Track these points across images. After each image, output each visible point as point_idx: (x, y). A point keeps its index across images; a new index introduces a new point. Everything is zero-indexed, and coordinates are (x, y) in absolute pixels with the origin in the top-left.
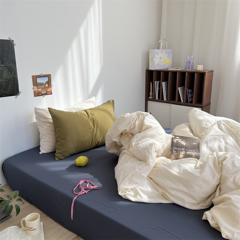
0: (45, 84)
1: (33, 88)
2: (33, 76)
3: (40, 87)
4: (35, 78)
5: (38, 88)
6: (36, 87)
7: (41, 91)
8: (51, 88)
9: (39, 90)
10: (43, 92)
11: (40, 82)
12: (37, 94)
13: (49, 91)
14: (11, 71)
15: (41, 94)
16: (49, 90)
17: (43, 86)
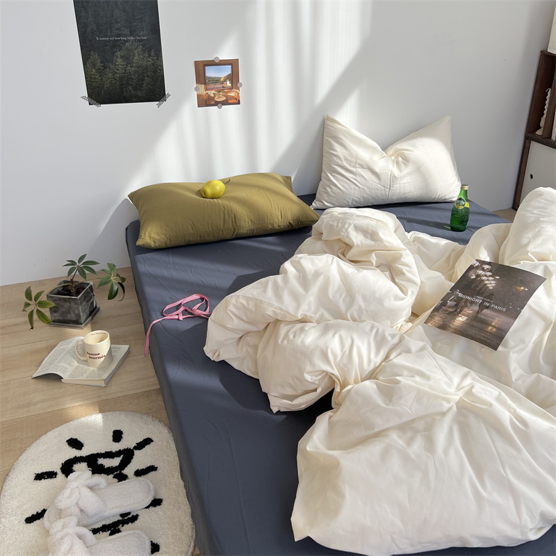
0: (225, 80)
1: (196, 89)
2: (196, 63)
3: (212, 86)
4: (201, 67)
5: (206, 89)
6: (203, 86)
7: (215, 96)
8: (239, 89)
9: (209, 92)
10: (219, 97)
11: (212, 76)
12: (204, 102)
13: (232, 98)
14: (150, 51)
15: (213, 103)
16: (232, 94)
17: (219, 86)
